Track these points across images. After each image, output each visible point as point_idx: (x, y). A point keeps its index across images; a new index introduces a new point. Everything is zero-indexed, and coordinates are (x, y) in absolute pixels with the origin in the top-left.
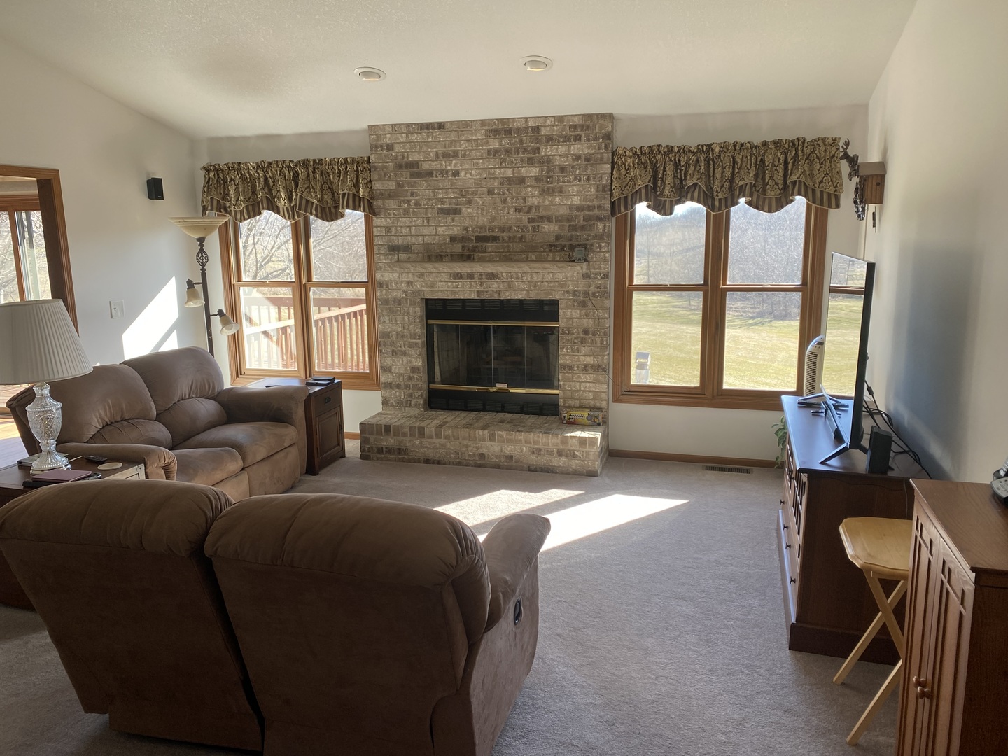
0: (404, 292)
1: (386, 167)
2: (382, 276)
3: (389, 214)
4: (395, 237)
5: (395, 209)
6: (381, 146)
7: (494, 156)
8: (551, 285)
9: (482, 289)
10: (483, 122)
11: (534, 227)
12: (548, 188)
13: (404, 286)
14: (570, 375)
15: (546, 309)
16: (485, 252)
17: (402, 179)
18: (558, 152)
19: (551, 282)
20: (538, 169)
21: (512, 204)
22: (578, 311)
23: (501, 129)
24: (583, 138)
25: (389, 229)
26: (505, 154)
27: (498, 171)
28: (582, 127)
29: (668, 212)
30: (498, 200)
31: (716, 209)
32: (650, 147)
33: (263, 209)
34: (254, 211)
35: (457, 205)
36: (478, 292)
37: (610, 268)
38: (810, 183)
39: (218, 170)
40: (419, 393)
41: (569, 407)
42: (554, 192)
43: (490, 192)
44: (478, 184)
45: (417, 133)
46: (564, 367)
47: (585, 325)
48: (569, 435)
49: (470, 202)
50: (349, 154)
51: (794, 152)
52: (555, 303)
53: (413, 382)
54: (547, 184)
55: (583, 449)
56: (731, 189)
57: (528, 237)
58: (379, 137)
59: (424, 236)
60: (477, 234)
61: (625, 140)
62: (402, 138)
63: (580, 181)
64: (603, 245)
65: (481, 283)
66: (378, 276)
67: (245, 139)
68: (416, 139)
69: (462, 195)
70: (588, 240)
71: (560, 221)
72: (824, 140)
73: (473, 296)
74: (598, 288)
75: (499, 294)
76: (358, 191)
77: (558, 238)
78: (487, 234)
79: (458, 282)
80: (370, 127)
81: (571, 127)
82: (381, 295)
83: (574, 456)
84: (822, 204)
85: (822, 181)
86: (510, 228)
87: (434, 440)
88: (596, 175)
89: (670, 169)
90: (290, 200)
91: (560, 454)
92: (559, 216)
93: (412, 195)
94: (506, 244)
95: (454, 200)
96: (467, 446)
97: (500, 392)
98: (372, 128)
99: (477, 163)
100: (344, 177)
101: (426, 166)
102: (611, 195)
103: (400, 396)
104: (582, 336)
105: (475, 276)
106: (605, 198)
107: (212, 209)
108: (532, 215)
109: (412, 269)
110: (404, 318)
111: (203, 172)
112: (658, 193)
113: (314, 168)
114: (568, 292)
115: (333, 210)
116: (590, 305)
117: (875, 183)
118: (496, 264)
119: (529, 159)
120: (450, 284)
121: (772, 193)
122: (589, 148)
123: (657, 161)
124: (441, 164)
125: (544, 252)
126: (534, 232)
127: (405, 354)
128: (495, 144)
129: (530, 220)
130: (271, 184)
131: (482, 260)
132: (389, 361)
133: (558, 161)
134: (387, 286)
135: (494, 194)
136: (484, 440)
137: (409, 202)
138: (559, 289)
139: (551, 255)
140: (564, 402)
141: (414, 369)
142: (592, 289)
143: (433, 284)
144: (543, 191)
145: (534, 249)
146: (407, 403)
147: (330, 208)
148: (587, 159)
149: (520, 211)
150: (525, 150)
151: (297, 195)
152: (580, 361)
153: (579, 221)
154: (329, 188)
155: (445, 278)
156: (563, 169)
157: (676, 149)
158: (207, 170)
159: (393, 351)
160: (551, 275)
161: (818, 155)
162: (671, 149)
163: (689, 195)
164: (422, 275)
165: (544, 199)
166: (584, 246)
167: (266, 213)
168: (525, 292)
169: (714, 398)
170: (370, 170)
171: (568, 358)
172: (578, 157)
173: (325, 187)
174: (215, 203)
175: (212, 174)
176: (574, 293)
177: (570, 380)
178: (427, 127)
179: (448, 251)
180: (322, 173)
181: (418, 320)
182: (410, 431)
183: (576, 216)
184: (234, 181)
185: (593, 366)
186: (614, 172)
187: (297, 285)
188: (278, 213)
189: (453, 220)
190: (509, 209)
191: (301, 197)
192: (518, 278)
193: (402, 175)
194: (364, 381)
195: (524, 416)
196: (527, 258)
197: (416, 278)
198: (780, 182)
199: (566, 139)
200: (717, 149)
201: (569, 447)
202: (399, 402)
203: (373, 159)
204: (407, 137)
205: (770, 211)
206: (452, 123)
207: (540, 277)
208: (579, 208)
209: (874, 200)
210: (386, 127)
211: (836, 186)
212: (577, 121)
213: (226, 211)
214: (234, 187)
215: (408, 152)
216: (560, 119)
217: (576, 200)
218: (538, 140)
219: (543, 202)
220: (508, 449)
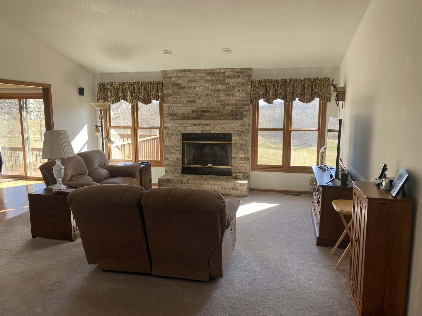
0: (174, 130)
1: (169, 85)
2: (166, 125)
3: (169, 102)
4: (171, 111)
5: (171, 100)
6: (167, 78)
7: (209, 82)
8: (229, 128)
9: (204, 130)
10: (205, 70)
11: (223, 107)
12: (228, 94)
13: (174, 129)
14: (236, 161)
15: (227, 137)
16: (205, 116)
17: (174, 89)
18: (232, 81)
19: (229, 127)
20: (224, 87)
21: (215, 99)
22: (239, 138)
23: (211, 72)
24: (241, 76)
25: (169, 108)
26: (213, 81)
27: (210, 87)
28: (240, 72)
29: (271, 102)
30: (210, 98)
31: (288, 102)
32: (265, 80)
33: (121, 99)
34: (117, 100)
35: (195, 99)
36: (202, 131)
37: (250, 122)
38: (320, 93)
39: (104, 85)
40: (179, 168)
41: (235, 173)
42: (230, 95)
43: (207, 95)
44: (203, 92)
45: (180, 73)
46: (234, 158)
47: (241, 143)
48: (236, 182)
49: (199, 98)
50: (155, 81)
51: (315, 82)
52: (230, 135)
53: (177, 164)
54: (228, 92)
55: (241, 187)
56: (293, 95)
57: (221, 111)
58: (166, 74)
59: (182, 110)
60: (202, 110)
61: (256, 77)
62: (175, 75)
63: (240, 91)
64: (248, 114)
65: (203, 127)
66: (165, 125)
67: (115, 73)
68: (180, 75)
69: (197, 96)
70: (242, 112)
71: (233, 105)
72: (325, 78)
73: (200, 132)
74: (246, 129)
75: (210, 131)
76: (158, 94)
77: (231, 111)
78: (206, 110)
79: (195, 127)
80: (163, 70)
81: (236, 72)
82: (165, 132)
83: (238, 190)
84: (324, 100)
85: (324, 93)
86: (214, 108)
87: (186, 185)
88: (245, 89)
89: (272, 88)
90: (132, 97)
91: (233, 189)
92: (232, 104)
93: (178, 95)
94: (212, 114)
95: (194, 98)
96: (198, 187)
97: (209, 167)
98: (164, 71)
99: (202, 84)
100: (153, 88)
101: (183, 85)
102: (251, 96)
103: (172, 169)
104: (240, 146)
105: (201, 125)
106: (248, 98)
107: (101, 99)
108: (222, 103)
109: (178, 122)
110: (174, 140)
111: (98, 85)
112: (267, 96)
113: (141, 85)
114: (235, 131)
115: (148, 100)
116: (243, 135)
117: (342, 94)
118: (210, 120)
119: (221, 83)
120: (191, 128)
121: (307, 97)
122: (243, 80)
123: (267, 85)
124: (189, 85)
125: (227, 116)
126: (223, 109)
127: (174, 153)
128: (209, 78)
129: (221, 105)
130: (125, 90)
131: (203, 119)
132: (168, 156)
133: (232, 84)
134: (168, 128)
135: (208, 95)
136: (205, 184)
137: (177, 98)
138: (232, 129)
139: (229, 118)
140: (234, 171)
141: (177, 159)
142: (244, 130)
143: (185, 128)
144: (226, 94)
145: (223, 115)
146: (175, 172)
147: (147, 100)
148: (242, 84)
149: (218, 102)
150: (220, 80)
151: (134, 95)
152: (239, 156)
153: (239, 105)
154: (147, 92)
155: (190, 125)
156: (233, 87)
157: (274, 81)
158: (100, 85)
159: (170, 152)
160: (229, 124)
161: (323, 83)
162: (272, 81)
163: (278, 97)
164: (181, 124)
165: (227, 98)
166: (241, 114)
167: (122, 101)
168: (219, 131)
169: (287, 169)
170: (162, 86)
171: (235, 154)
172: (239, 83)
173: (145, 92)
174: (103, 97)
175: (101, 86)
176: (237, 131)
177: (236, 163)
178: (184, 71)
179: (191, 116)
180: (144, 87)
181: (179, 141)
182: (177, 181)
183: (238, 104)
184: (110, 89)
185: (244, 158)
186: (252, 88)
187: (133, 128)
188: (127, 101)
189: (193, 104)
190: (214, 101)
191: (136, 95)
192: (217, 126)
193: (174, 88)
194: (159, 164)
195: (218, 176)
196: (220, 119)
197: (179, 126)
198: (310, 93)
199: (235, 76)
200: (288, 81)
201: (236, 187)
202: (172, 171)
203: (164, 82)
204: (177, 74)
205: (307, 103)
206: (193, 70)
207: (225, 125)
208: (239, 101)
209: (342, 99)
210: (169, 71)
211: (329, 94)
212: (239, 70)
213: (106, 100)
214: (110, 91)
215: (176, 80)
216: (233, 69)
217: (238, 98)
218: (224, 77)
219: (226, 98)
220: (214, 188)
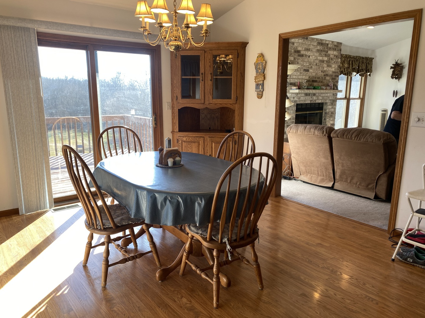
1: (291, 51)
4: (291, 79)
6: (291, 42)
7: (319, 52)
10: (317, 39)
11: (325, 78)
13: (292, 99)
17: (296, 56)
20: (327, 58)
21: (321, 69)
22: (331, 106)
23: (321, 43)
24: (336, 50)
27: (319, 57)
42: (330, 66)
44: (314, 61)
49: (311, 67)
54: (329, 63)
93: (298, 63)
99: (314, 54)
101: (302, 53)
104: (331, 114)
106: (339, 70)
108: (325, 73)
110: (291, 112)
120: (304, 98)
124: (306, 53)
128: (319, 48)
133: (331, 56)
135: (317, 65)
138: (328, 99)
142: (334, 99)
143: (299, 98)
155: (303, 95)
181: (294, 112)
189: (307, 74)
198: (365, 69)
199: (333, 49)
200: (358, 58)
215: (298, 46)
216: (333, 42)
218: (328, 48)
